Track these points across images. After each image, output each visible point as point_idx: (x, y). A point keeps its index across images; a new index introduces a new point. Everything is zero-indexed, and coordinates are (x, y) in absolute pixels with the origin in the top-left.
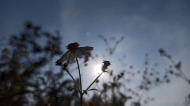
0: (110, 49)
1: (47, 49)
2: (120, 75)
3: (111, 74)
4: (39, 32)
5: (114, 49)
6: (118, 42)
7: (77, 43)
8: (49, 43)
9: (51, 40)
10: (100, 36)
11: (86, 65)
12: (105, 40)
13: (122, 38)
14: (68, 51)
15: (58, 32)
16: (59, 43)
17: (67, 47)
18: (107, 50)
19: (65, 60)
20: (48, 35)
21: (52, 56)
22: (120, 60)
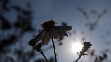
0: (91, 24)
1: (17, 25)
2: (102, 56)
3: (92, 54)
4: (8, 6)
5: (95, 24)
6: (99, 16)
7: (53, 21)
8: (19, 17)
9: (21, 14)
10: (78, 9)
11: (61, 44)
12: (85, 14)
13: (105, 11)
14: (43, 30)
15: (29, 5)
16: (30, 18)
17: (41, 25)
18: (86, 25)
19: (39, 40)
20: (18, 9)
21: (22, 33)
22: (102, 37)
